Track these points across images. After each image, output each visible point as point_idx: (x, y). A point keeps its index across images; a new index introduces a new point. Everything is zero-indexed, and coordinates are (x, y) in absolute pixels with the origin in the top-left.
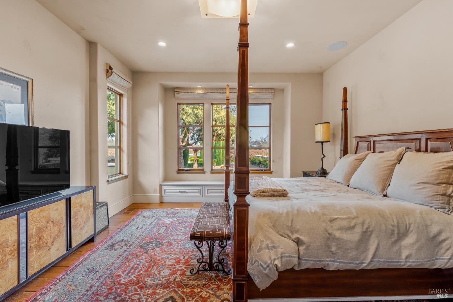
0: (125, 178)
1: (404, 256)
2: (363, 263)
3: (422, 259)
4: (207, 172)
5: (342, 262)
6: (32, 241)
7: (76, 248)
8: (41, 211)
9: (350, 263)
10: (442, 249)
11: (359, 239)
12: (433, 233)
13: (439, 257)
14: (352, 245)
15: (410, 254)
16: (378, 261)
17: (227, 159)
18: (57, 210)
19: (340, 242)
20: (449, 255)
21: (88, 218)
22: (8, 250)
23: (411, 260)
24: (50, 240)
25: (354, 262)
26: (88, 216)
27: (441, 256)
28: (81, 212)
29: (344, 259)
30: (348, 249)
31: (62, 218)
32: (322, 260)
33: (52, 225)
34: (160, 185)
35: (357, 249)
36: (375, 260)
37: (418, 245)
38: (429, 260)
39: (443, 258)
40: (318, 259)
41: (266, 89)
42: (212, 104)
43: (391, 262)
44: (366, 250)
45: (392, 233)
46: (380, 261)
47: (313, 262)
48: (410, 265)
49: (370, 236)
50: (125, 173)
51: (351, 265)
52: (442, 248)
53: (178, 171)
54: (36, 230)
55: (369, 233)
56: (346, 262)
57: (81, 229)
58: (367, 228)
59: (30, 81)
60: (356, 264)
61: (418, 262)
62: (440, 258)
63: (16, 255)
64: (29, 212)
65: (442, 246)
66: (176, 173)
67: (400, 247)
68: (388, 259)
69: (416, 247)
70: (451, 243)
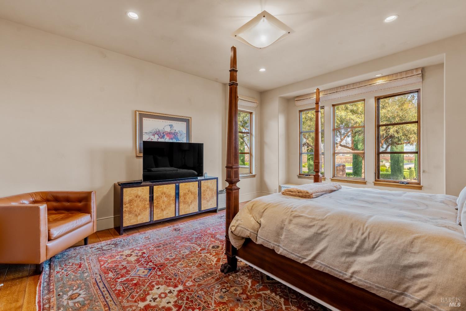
0: (252, 176)
1: (351, 270)
2: (305, 259)
3: (373, 282)
4: (327, 179)
5: (285, 250)
6: (181, 198)
7: (204, 211)
8: (185, 185)
9: (292, 253)
10: (416, 286)
11: (308, 237)
12: (409, 261)
13: (408, 294)
14: (298, 239)
15: (359, 271)
16: (319, 263)
17: (316, 164)
18: (193, 186)
19: (289, 233)
20: (421, 295)
21: (212, 196)
22: (171, 198)
23: (357, 277)
24: (190, 201)
25: (295, 253)
26: (212, 194)
27: (411, 294)
28: (208, 191)
29: (287, 248)
30: (293, 241)
31: (196, 192)
32: (270, 241)
33: (190, 194)
34: (280, 186)
35: (302, 245)
36: (317, 261)
37: (373, 265)
38: (384, 287)
39: (413, 297)
40: (267, 240)
41: (406, 72)
42: (334, 105)
43: (334, 269)
44: (312, 248)
45: (351, 244)
46: (321, 264)
47: (264, 241)
48: (356, 282)
49: (323, 239)
50: (254, 173)
51: (293, 255)
52: (416, 284)
53: (300, 176)
54: (183, 194)
55: (323, 236)
56: (288, 250)
57: (208, 201)
58: (323, 232)
59: (190, 119)
60: (296, 255)
61: (366, 282)
62: (410, 296)
63: (174, 202)
64: (180, 184)
65: (417, 282)
66: (297, 177)
67: (355, 261)
68: (330, 265)
69: (370, 266)
70: (430, 282)
